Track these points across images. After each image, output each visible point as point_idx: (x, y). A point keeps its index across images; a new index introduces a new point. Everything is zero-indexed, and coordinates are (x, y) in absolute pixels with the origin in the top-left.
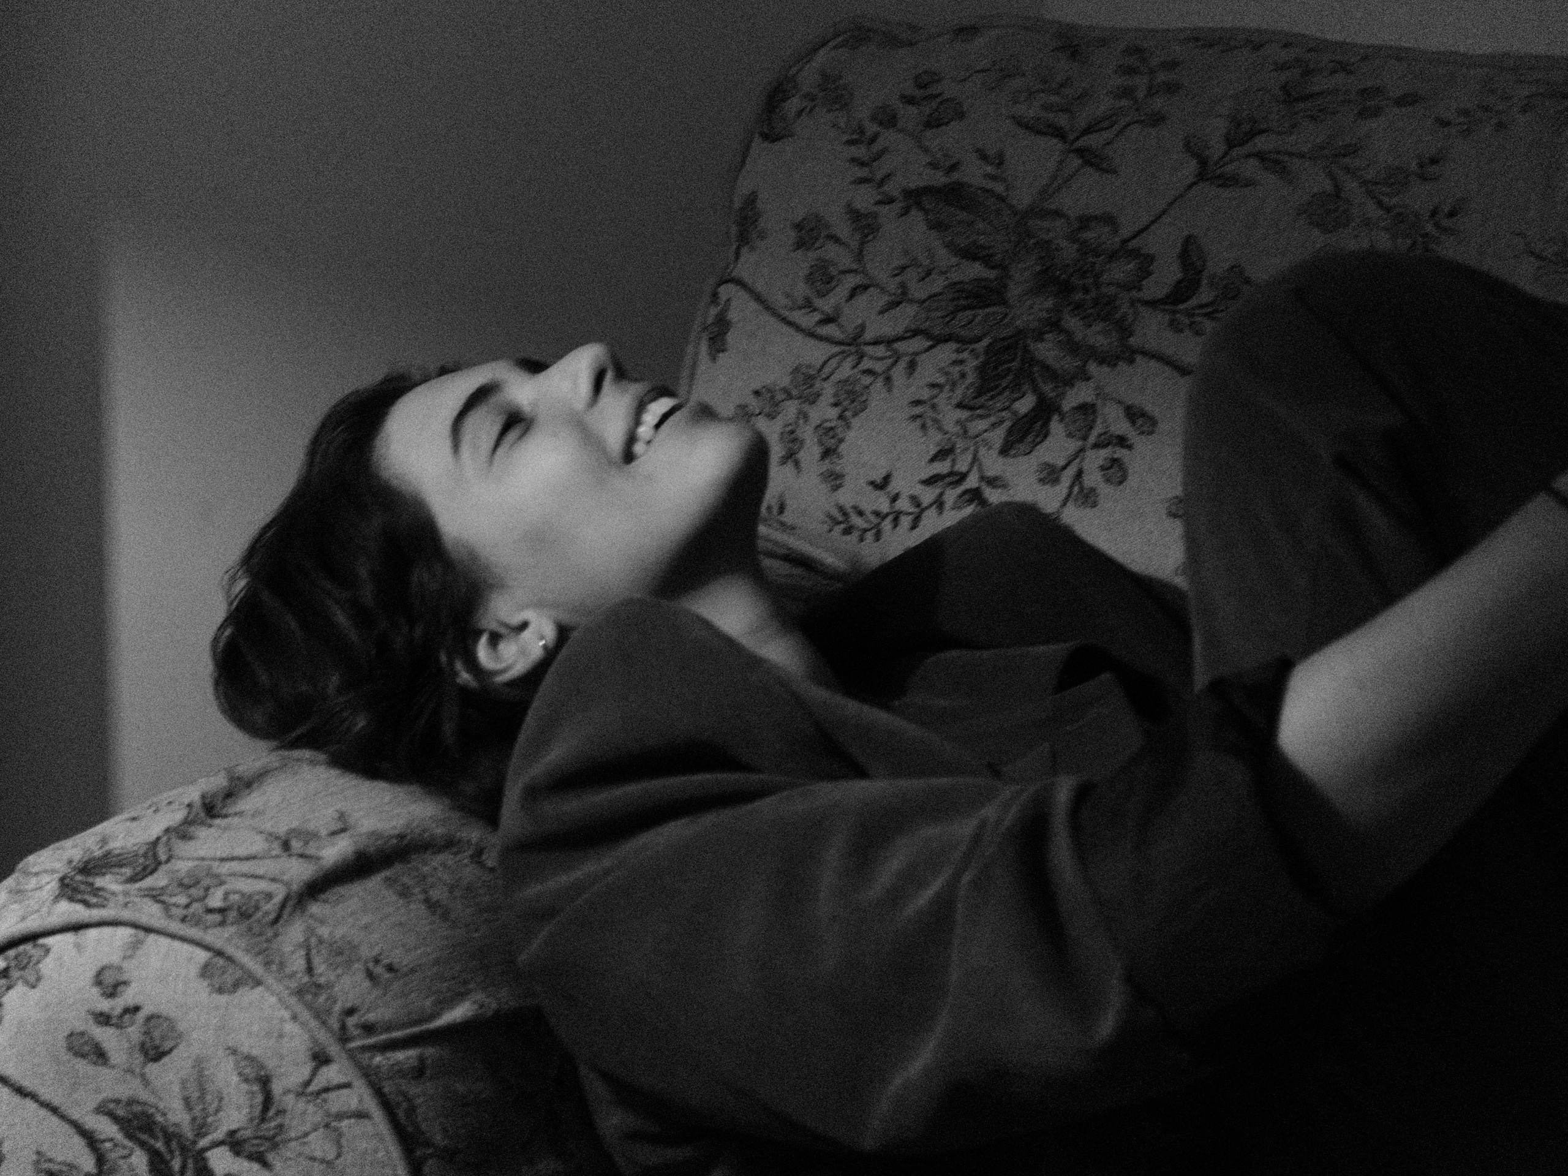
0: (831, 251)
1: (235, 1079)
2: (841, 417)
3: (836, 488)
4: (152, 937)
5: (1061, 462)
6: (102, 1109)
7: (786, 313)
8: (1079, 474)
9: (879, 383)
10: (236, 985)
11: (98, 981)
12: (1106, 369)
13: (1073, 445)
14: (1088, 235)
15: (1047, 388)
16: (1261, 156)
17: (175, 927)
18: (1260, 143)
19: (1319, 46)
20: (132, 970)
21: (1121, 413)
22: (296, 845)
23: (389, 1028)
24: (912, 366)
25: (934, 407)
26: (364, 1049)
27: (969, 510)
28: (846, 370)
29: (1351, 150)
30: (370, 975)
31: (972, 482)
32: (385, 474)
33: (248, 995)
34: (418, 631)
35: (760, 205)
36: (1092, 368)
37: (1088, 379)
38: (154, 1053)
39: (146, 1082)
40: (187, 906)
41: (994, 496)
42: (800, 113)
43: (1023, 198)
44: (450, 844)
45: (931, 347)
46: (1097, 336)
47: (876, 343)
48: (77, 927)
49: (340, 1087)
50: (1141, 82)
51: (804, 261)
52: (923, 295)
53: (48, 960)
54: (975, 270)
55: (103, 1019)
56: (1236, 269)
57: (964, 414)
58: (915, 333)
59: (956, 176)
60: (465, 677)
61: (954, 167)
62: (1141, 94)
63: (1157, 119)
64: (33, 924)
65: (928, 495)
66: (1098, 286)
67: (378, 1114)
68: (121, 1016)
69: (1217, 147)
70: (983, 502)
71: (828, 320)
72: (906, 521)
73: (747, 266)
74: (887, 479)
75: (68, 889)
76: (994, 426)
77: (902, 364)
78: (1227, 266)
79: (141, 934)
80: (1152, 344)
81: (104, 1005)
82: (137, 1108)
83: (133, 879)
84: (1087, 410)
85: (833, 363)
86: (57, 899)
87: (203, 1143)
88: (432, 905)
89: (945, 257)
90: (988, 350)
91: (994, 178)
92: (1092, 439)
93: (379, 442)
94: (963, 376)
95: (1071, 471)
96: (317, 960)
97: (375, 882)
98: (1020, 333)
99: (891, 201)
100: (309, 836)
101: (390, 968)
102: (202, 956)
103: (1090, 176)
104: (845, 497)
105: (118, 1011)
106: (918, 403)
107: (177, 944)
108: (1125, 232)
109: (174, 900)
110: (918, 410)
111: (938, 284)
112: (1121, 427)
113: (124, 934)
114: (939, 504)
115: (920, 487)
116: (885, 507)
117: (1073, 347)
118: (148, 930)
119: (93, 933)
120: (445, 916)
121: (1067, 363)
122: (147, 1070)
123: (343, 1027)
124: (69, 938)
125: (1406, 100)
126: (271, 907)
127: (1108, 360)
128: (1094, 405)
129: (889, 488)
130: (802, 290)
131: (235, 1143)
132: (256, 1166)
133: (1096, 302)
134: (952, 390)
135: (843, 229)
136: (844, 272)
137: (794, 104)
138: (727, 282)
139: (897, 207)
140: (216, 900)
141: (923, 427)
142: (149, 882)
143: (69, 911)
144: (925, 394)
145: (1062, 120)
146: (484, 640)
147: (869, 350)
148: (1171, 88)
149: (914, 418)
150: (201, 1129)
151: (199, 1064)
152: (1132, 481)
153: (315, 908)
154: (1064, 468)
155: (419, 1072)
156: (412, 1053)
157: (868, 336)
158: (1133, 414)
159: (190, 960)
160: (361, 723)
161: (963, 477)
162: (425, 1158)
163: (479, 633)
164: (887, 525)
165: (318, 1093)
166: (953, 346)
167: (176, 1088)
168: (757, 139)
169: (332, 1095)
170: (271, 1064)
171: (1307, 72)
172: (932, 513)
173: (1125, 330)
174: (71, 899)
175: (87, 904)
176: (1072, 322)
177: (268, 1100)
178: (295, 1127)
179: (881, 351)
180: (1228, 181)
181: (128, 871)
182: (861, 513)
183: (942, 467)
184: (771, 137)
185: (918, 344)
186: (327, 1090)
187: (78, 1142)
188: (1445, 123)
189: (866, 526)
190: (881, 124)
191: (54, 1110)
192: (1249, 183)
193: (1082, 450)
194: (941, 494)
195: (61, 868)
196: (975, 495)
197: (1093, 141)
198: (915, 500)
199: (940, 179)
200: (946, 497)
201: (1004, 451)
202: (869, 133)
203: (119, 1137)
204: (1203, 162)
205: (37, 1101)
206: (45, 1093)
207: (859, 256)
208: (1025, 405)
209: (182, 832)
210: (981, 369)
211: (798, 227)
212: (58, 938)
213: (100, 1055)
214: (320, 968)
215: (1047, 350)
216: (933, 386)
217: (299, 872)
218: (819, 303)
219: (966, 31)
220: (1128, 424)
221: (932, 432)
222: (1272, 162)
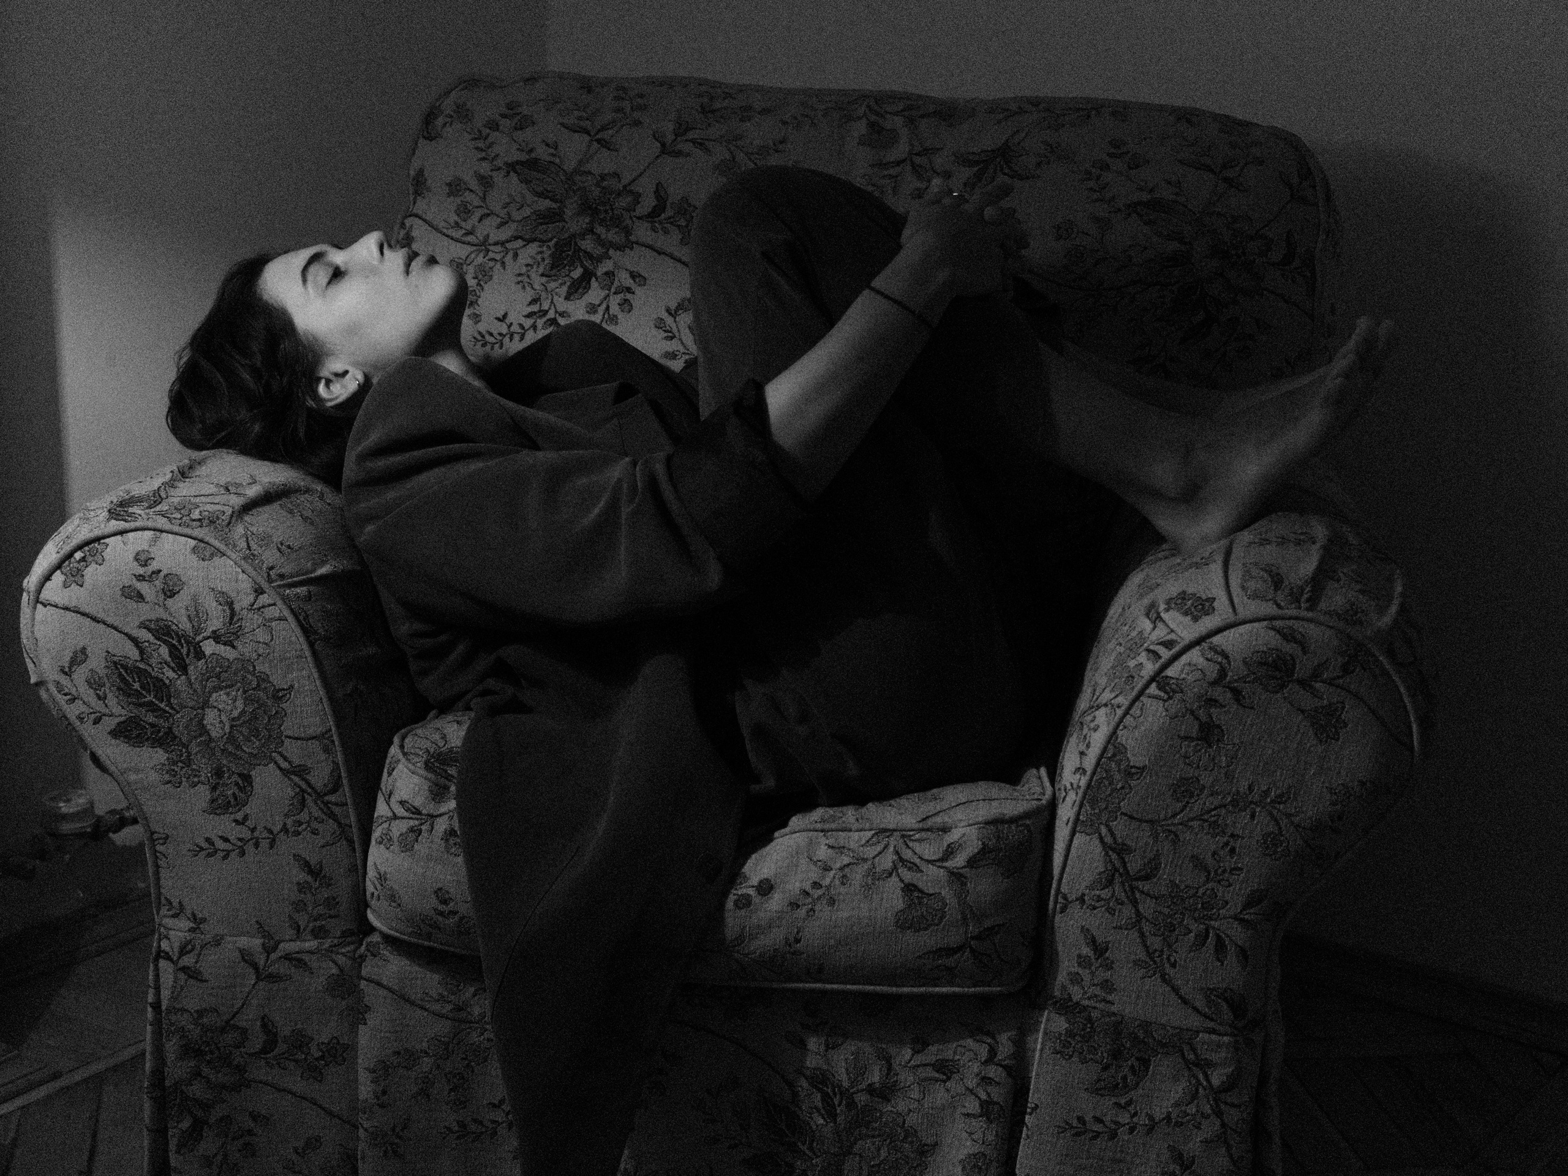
0: (468, 196)
1: (215, 604)
2: (479, 284)
3: (476, 323)
4: (164, 534)
5: (597, 303)
6: (143, 625)
7: (445, 231)
8: (608, 308)
9: (498, 265)
10: (212, 555)
11: (136, 559)
12: (618, 253)
13: (603, 293)
14: (605, 183)
15: (587, 263)
16: (693, 141)
17: (176, 529)
18: (691, 135)
19: (715, 85)
20: (155, 551)
21: (628, 275)
22: (232, 489)
23: (292, 577)
24: (516, 255)
25: (528, 276)
26: (279, 586)
27: (551, 329)
28: (480, 259)
29: (740, 137)
30: (279, 550)
31: (551, 314)
32: (265, 297)
33: (217, 561)
34: (285, 380)
35: (426, 174)
36: (611, 252)
37: (610, 258)
38: (170, 593)
39: (166, 608)
40: (181, 518)
41: (562, 322)
42: (445, 125)
43: (570, 165)
44: (307, 491)
45: (525, 246)
46: (613, 236)
47: (496, 244)
48: (121, 533)
49: (270, 605)
50: (627, 105)
51: (453, 203)
52: (519, 218)
53: (108, 550)
54: (545, 204)
55: (140, 578)
56: (685, 199)
57: (544, 279)
58: (516, 238)
59: (533, 155)
60: (310, 403)
61: (531, 151)
62: (628, 110)
63: (637, 123)
64: (97, 533)
65: (527, 323)
66: (612, 210)
67: (291, 618)
68: (150, 576)
69: (670, 137)
70: (558, 325)
71: (469, 233)
72: (517, 337)
73: (420, 206)
74: (505, 316)
75: (113, 514)
76: (561, 284)
77: (511, 254)
78: (679, 197)
79: (158, 533)
80: (643, 240)
81: (141, 571)
82: (161, 624)
83: (150, 507)
84: (610, 274)
85: (473, 256)
86: (108, 520)
87: (199, 638)
88: (305, 519)
89: (530, 197)
90: (556, 244)
91: (553, 155)
92: (613, 290)
93: (260, 282)
94: (543, 259)
95: (604, 306)
96: (252, 543)
97: (276, 506)
98: (573, 236)
99: (499, 169)
100: (238, 485)
101: (289, 547)
102: (193, 543)
103: (605, 153)
104: (482, 327)
105: (149, 573)
106: (520, 275)
107: (178, 537)
108: (624, 182)
109: (174, 516)
110: (520, 279)
111: (527, 212)
112: (629, 282)
113: (149, 534)
114: (534, 327)
115: (523, 319)
116: (504, 331)
117: (600, 242)
118: (161, 531)
119: (131, 535)
120: (312, 523)
121: (598, 251)
122: (166, 602)
123: (269, 575)
124: (119, 537)
125: (765, 111)
126: (226, 517)
127: (620, 248)
128: (613, 272)
129: (507, 321)
130: (454, 218)
131: (216, 637)
132: (228, 648)
133: (611, 219)
134: (538, 267)
135: (474, 184)
136: (477, 207)
137: (440, 121)
138: (410, 216)
139: (503, 173)
140: (196, 515)
141: (524, 287)
142: (158, 508)
143: (115, 525)
144: (524, 270)
145: (587, 124)
146: (323, 382)
147: (491, 248)
148: (643, 108)
149: (518, 283)
150: (197, 631)
151: (195, 599)
152: (635, 311)
153: (247, 518)
154: (599, 305)
155: (309, 597)
156: (305, 588)
157: (491, 241)
158: (634, 276)
159: (185, 545)
160: (257, 428)
161: (546, 312)
162: (316, 640)
163: (319, 379)
164: (507, 339)
165: (259, 609)
166: (537, 244)
167: (183, 611)
168: (421, 140)
169: (266, 610)
170: (233, 595)
171: (712, 99)
172: (531, 332)
173: (628, 232)
174: (116, 519)
175: (125, 521)
176: (600, 230)
177: (233, 613)
178: (247, 626)
179: (498, 248)
180: (679, 154)
181: (146, 504)
182: (491, 334)
183: (535, 308)
184: (430, 138)
185: (520, 243)
186: (263, 607)
187: (129, 645)
188: (785, 123)
189: (495, 341)
190: (490, 128)
191: (116, 629)
192: (688, 155)
193: (608, 295)
194: (535, 322)
195: (106, 505)
196: (553, 322)
197: (606, 135)
198: (521, 326)
199: (524, 157)
200: (537, 324)
201: (567, 298)
202: (484, 134)
203: (152, 639)
204: (663, 145)
205: (105, 624)
206: (109, 620)
207: (484, 199)
208: (577, 273)
209: (171, 484)
210: (552, 256)
211: (449, 185)
212: (112, 538)
213: (140, 597)
214: (254, 546)
215: (587, 244)
216: (527, 265)
217: (236, 501)
218: (463, 224)
219: (531, 80)
220: (632, 282)
221: (528, 289)
222: (700, 144)
